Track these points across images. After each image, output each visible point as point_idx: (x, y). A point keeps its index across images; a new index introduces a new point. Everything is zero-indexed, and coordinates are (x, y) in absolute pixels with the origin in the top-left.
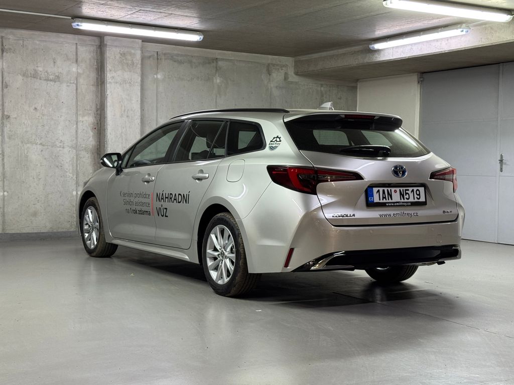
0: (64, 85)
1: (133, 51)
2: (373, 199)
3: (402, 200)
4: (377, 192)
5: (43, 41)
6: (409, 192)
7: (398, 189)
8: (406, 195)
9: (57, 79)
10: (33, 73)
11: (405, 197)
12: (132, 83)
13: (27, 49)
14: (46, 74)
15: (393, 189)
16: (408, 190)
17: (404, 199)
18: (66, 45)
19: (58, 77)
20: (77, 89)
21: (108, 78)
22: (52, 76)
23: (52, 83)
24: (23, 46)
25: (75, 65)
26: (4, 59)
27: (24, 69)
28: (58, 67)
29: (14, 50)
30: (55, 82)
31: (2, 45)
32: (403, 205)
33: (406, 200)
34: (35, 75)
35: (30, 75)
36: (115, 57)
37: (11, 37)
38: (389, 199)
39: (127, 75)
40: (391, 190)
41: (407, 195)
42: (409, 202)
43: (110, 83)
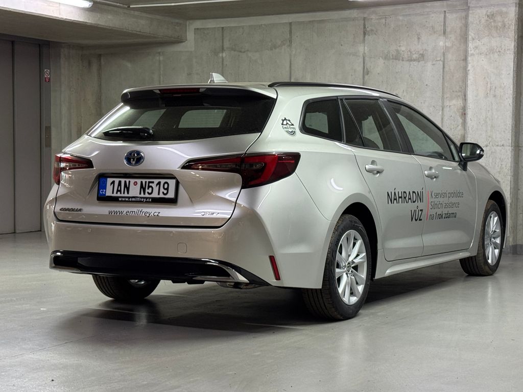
0: (429, 64)
1: (504, 9)
2: (105, 192)
3: (142, 195)
4: (111, 184)
5: (406, 15)
6: (153, 185)
7: (139, 181)
8: (148, 189)
9: (422, 57)
10: (395, 54)
11: (147, 191)
12: (502, 51)
13: (389, 28)
14: (409, 53)
15: (132, 181)
16: (153, 182)
17: (144, 194)
18: (433, 15)
19: (423, 55)
20: (444, 67)
21: (469, 50)
22: (416, 55)
23: (415, 63)
24: (385, 25)
25: (442, 38)
26: (366, 42)
27: (386, 52)
28: (423, 44)
29: (376, 31)
30: (419, 62)
31: (365, 27)
32: (141, 201)
33: (147, 195)
34: (397, 57)
35: (391, 57)
36: (480, 21)
37: (373, 17)
38: (124, 193)
39: (495, 43)
40: (129, 182)
41: (150, 189)
42: (149, 198)
43: (472, 55)
